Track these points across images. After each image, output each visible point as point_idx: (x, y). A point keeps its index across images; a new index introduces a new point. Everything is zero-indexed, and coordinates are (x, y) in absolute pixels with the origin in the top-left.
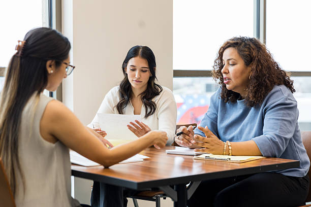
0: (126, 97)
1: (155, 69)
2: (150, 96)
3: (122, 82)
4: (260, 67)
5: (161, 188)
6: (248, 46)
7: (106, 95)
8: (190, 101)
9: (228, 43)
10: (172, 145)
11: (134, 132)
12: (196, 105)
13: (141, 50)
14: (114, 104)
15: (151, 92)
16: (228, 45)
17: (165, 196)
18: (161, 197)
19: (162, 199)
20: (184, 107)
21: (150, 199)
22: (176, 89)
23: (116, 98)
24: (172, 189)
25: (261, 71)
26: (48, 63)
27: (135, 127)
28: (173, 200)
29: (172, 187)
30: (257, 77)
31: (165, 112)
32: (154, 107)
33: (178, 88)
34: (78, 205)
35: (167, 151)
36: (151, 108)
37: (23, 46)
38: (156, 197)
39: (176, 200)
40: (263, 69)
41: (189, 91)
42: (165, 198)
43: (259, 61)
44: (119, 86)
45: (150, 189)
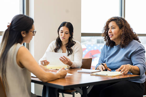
0: (59, 46)
1: (73, 34)
2: (69, 46)
3: (57, 38)
4: (126, 29)
5: (75, 88)
6: (120, 20)
7: (50, 45)
8: (90, 48)
9: (111, 19)
10: (80, 68)
11: (62, 62)
12: (92, 50)
13: (66, 24)
14: (53, 49)
15: (70, 44)
16: (111, 20)
17: (77, 92)
18: (75, 92)
19: (75, 93)
20: (87, 50)
21: (70, 93)
22: (82, 42)
23: (54, 46)
24: (80, 89)
25: (127, 31)
26: (22, 32)
27: (63, 59)
28: (80, 94)
29: (80, 88)
30: (125, 34)
31: (77, 53)
32: (72, 51)
33: (84, 41)
34: (35, 96)
35: (78, 71)
36: (70, 51)
37: (10, 25)
38: (73, 93)
39: (82, 94)
40: (128, 31)
41: (89, 43)
42: (77, 93)
43: (125, 27)
44: (56, 41)
45: (70, 89)
